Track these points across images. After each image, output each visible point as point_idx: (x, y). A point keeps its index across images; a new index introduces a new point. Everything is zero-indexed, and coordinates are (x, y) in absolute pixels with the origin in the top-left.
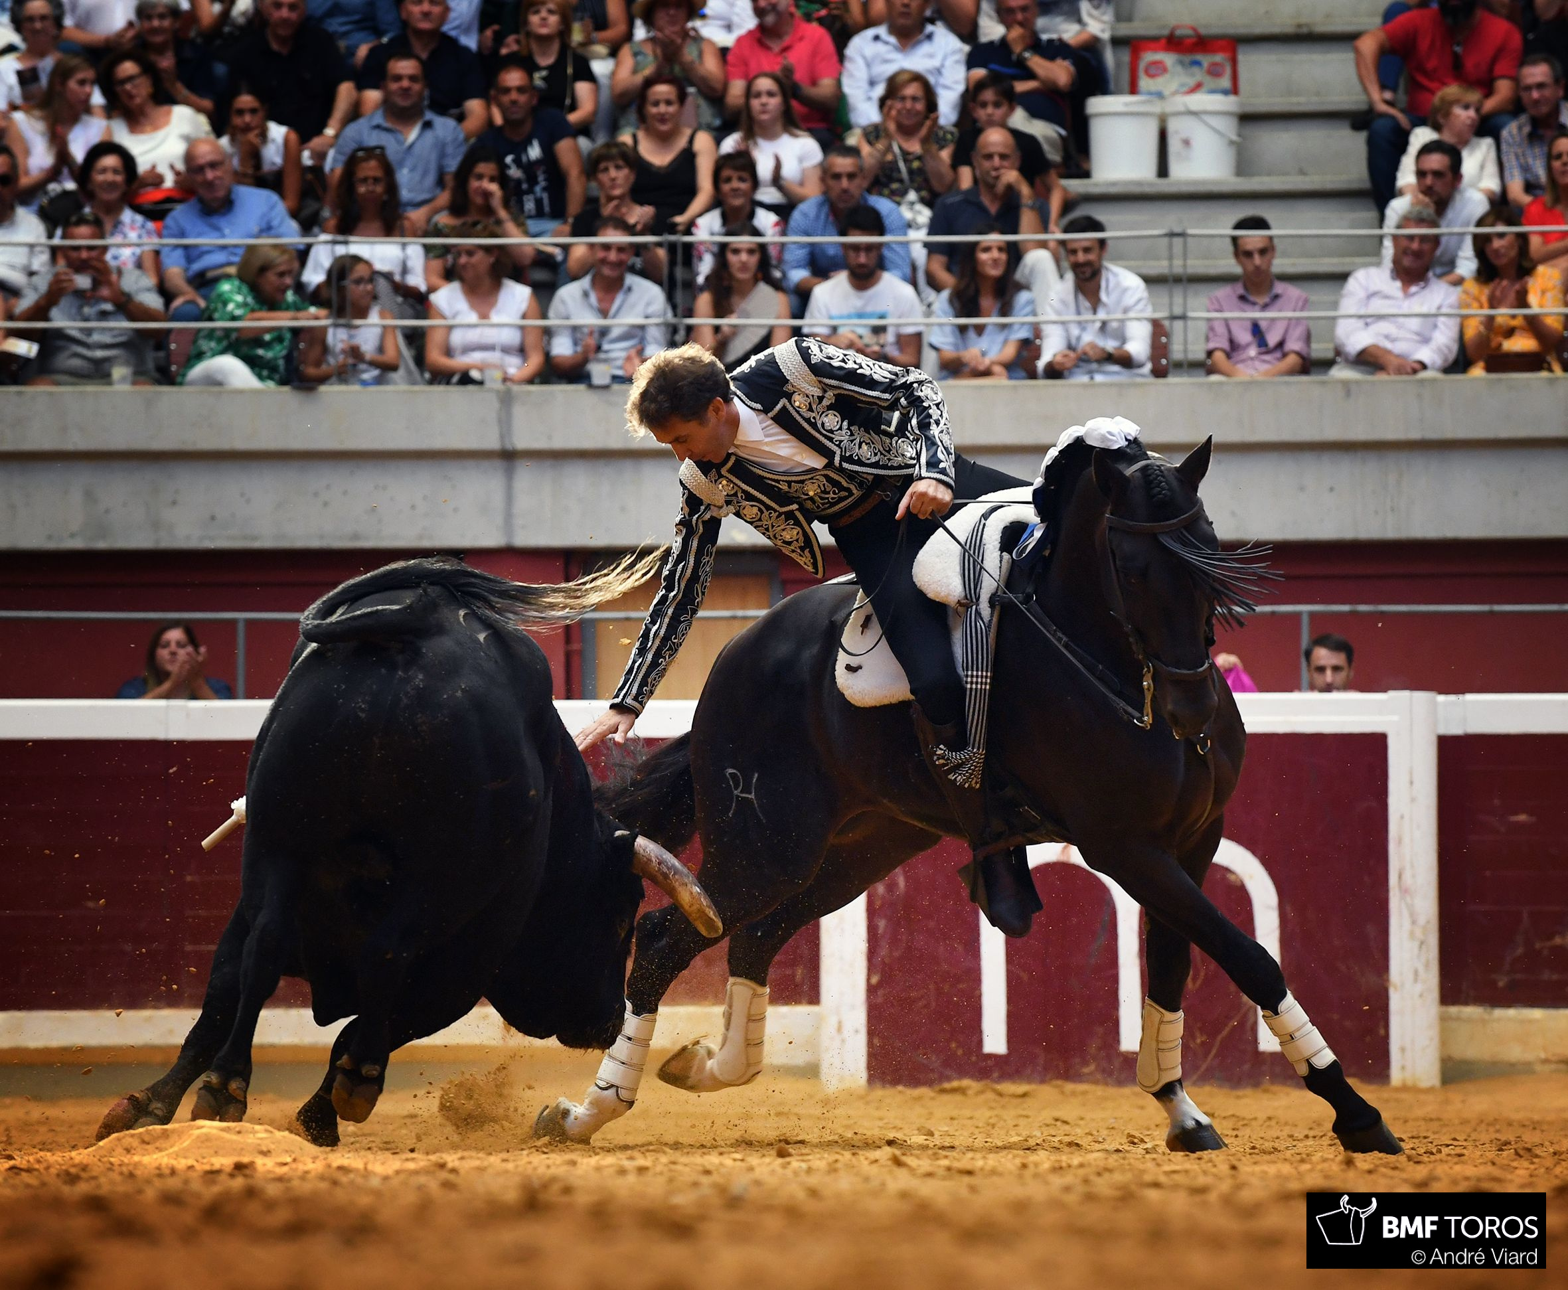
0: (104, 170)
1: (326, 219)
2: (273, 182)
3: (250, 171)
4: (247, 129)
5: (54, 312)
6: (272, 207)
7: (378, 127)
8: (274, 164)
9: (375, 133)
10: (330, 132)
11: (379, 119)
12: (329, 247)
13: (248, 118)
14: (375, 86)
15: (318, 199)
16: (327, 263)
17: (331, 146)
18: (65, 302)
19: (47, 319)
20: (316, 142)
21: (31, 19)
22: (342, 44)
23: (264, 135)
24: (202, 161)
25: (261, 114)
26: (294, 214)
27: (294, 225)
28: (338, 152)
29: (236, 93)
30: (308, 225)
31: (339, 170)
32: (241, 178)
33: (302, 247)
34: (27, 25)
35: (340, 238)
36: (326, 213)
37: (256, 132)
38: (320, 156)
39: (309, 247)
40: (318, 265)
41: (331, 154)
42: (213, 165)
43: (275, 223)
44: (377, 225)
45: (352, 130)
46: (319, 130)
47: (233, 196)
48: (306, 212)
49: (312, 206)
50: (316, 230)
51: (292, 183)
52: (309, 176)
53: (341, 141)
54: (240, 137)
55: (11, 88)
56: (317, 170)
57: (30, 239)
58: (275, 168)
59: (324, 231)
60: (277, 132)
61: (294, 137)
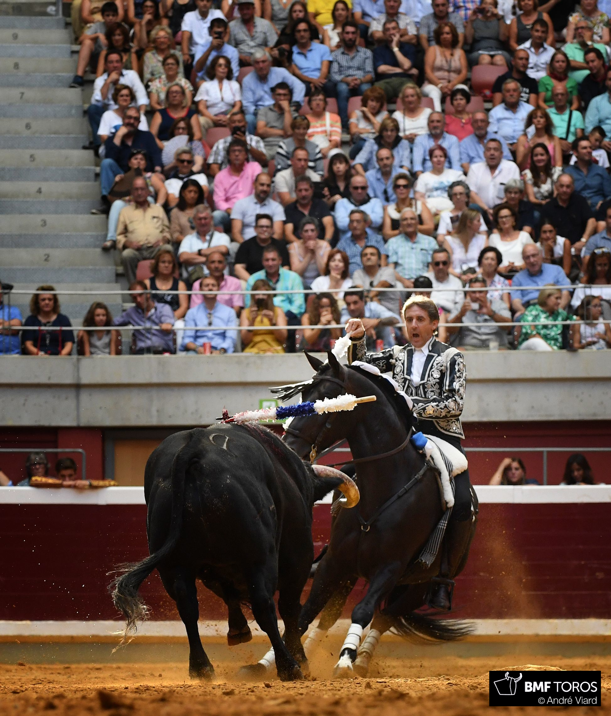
0: (487, 259)
1: (582, 278)
2: (559, 262)
3: (549, 257)
4: (548, 239)
5: (464, 319)
6: (559, 273)
7: (604, 238)
8: (559, 254)
9: (603, 241)
10: (583, 240)
11: (604, 234)
12: (583, 289)
13: (548, 234)
14: (603, 220)
15: (578, 269)
16: (582, 297)
17: (584, 246)
18: (468, 314)
19: (461, 322)
20: (578, 244)
21: (456, 194)
22: (589, 202)
23: (555, 242)
24: (529, 254)
25: (554, 233)
26: (568, 276)
27: (568, 280)
28: (587, 249)
29: (543, 224)
30: (574, 279)
31: (588, 257)
32: (545, 260)
33: (572, 290)
34: (454, 197)
35: (588, 285)
36: (582, 275)
37: (552, 240)
38: (579, 250)
39: (574, 289)
40: (578, 297)
41: (584, 249)
42: (533, 255)
43: (560, 280)
44: (604, 280)
45: (593, 239)
46: (579, 239)
47: (543, 268)
48: (573, 275)
49: (575, 272)
50: (577, 282)
51: (567, 262)
52: (574, 259)
53: (588, 244)
54: (545, 243)
55: (448, 224)
56: (578, 256)
57: (456, 288)
58: (560, 256)
59: (581, 283)
60: (561, 240)
61: (568, 242)
